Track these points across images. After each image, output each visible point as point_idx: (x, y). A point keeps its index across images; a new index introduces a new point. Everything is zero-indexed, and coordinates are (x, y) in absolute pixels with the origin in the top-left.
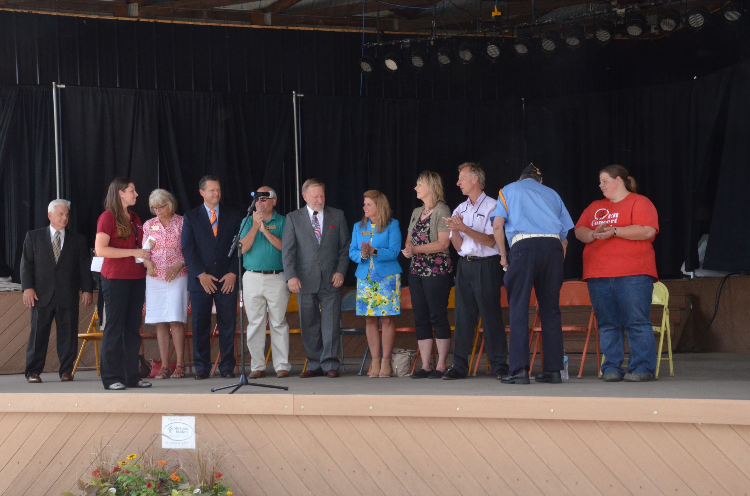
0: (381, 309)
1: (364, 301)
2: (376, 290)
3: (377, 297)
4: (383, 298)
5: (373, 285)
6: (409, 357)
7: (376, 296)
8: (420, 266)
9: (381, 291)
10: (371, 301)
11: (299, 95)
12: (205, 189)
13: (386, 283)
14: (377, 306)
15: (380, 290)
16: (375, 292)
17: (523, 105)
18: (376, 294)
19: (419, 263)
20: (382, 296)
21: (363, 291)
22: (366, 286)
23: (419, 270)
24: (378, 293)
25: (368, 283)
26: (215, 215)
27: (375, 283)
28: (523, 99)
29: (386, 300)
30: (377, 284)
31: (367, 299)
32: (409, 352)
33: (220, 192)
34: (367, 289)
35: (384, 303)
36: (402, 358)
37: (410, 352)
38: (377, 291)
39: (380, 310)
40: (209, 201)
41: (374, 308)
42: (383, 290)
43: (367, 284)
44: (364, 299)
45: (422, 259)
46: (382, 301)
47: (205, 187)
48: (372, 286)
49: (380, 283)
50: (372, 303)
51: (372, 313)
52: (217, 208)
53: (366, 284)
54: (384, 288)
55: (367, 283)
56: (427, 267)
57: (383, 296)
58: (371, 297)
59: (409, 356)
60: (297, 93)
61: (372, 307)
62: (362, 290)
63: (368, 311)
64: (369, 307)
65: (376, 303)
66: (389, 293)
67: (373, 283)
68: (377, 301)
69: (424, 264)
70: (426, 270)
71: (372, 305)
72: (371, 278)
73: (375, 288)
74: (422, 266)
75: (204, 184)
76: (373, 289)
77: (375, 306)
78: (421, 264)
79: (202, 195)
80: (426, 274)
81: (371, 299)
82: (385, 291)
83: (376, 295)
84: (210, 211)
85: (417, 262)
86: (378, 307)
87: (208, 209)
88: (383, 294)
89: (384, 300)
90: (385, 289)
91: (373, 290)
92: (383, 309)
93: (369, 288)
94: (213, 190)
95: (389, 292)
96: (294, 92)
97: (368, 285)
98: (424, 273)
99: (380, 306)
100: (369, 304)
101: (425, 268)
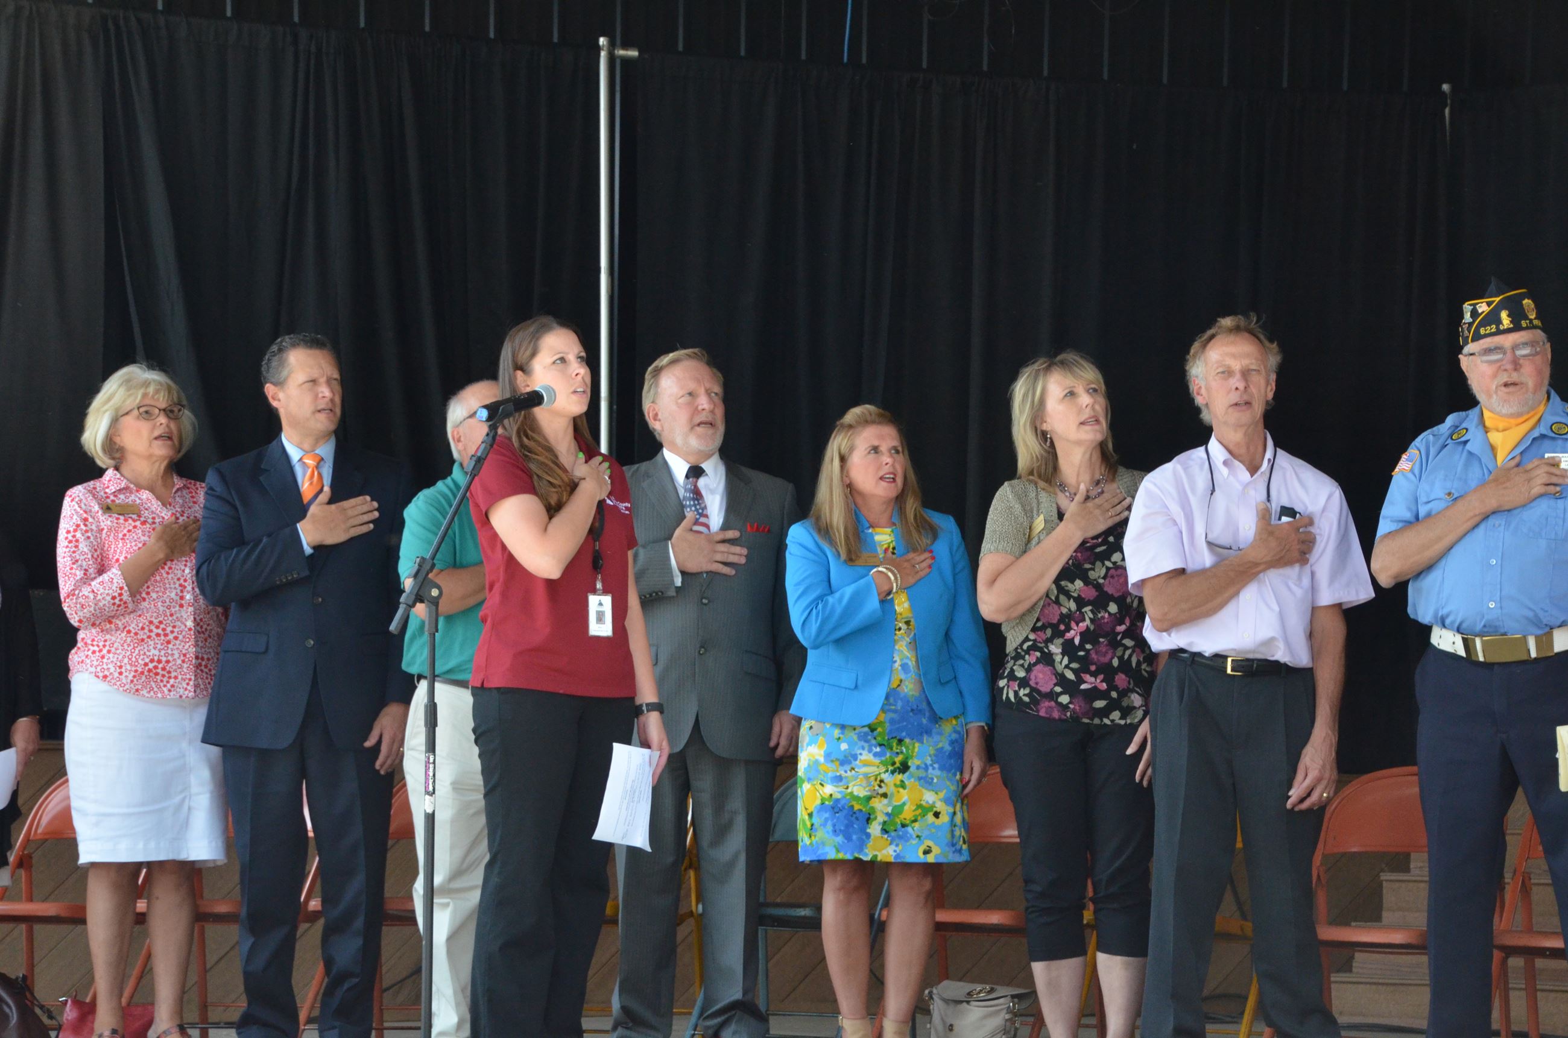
0: (918, 836)
1: (857, 807)
2: (904, 768)
3: (904, 795)
4: (929, 797)
5: (891, 749)
6: (1007, 1016)
7: (901, 790)
8: (1104, 686)
9: (922, 773)
10: (880, 806)
11: (621, 52)
12: (286, 379)
13: (940, 745)
14: (904, 826)
15: (918, 767)
16: (900, 777)
17: (1447, 111)
18: (902, 781)
19: (1101, 677)
20: (924, 791)
21: (853, 769)
22: (865, 753)
23: (1100, 704)
24: (909, 778)
25: (874, 742)
26: (320, 476)
27: (900, 741)
28: (1446, 87)
29: (940, 806)
30: (907, 748)
31: (869, 799)
32: (1009, 998)
33: (338, 388)
34: (866, 764)
35: (930, 817)
36: (986, 1017)
37: (1013, 997)
38: (907, 774)
39: (914, 842)
40: (295, 423)
41: (893, 834)
42: (930, 770)
43: (866, 745)
44: (857, 798)
45: (1115, 662)
46: (923, 809)
47: (285, 373)
48: (888, 755)
49: (917, 745)
50: (887, 814)
51: (884, 852)
52: (327, 450)
53: (863, 743)
54: (934, 762)
55: (867, 741)
56: (1133, 691)
57: (930, 790)
58: (881, 791)
59: (1009, 1010)
60: (612, 45)
61: (885, 831)
62: (848, 767)
63: (870, 844)
64: (875, 829)
65: (902, 816)
66: (948, 783)
67: (894, 743)
68: (906, 808)
69: (1121, 679)
70: (1125, 704)
71: (885, 823)
72: (887, 725)
73: (898, 759)
74: (1112, 686)
75: (282, 363)
76: (894, 764)
77: (899, 826)
78: (1109, 680)
79: (275, 404)
80: (1122, 717)
81: (885, 801)
82: (935, 773)
83: (903, 785)
84: (300, 460)
85: (1094, 674)
86: (909, 829)
87: (294, 453)
88: (927, 782)
89: (933, 806)
90: (936, 766)
91: (891, 768)
92: (926, 838)
93: (877, 761)
94: (314, 381)
95: (949, 780)
96: (602, 41)
97: (870, 751)
98: (1116, 715)
99: (917, 825)
100: (876, 818)
101: (1124, 693)
